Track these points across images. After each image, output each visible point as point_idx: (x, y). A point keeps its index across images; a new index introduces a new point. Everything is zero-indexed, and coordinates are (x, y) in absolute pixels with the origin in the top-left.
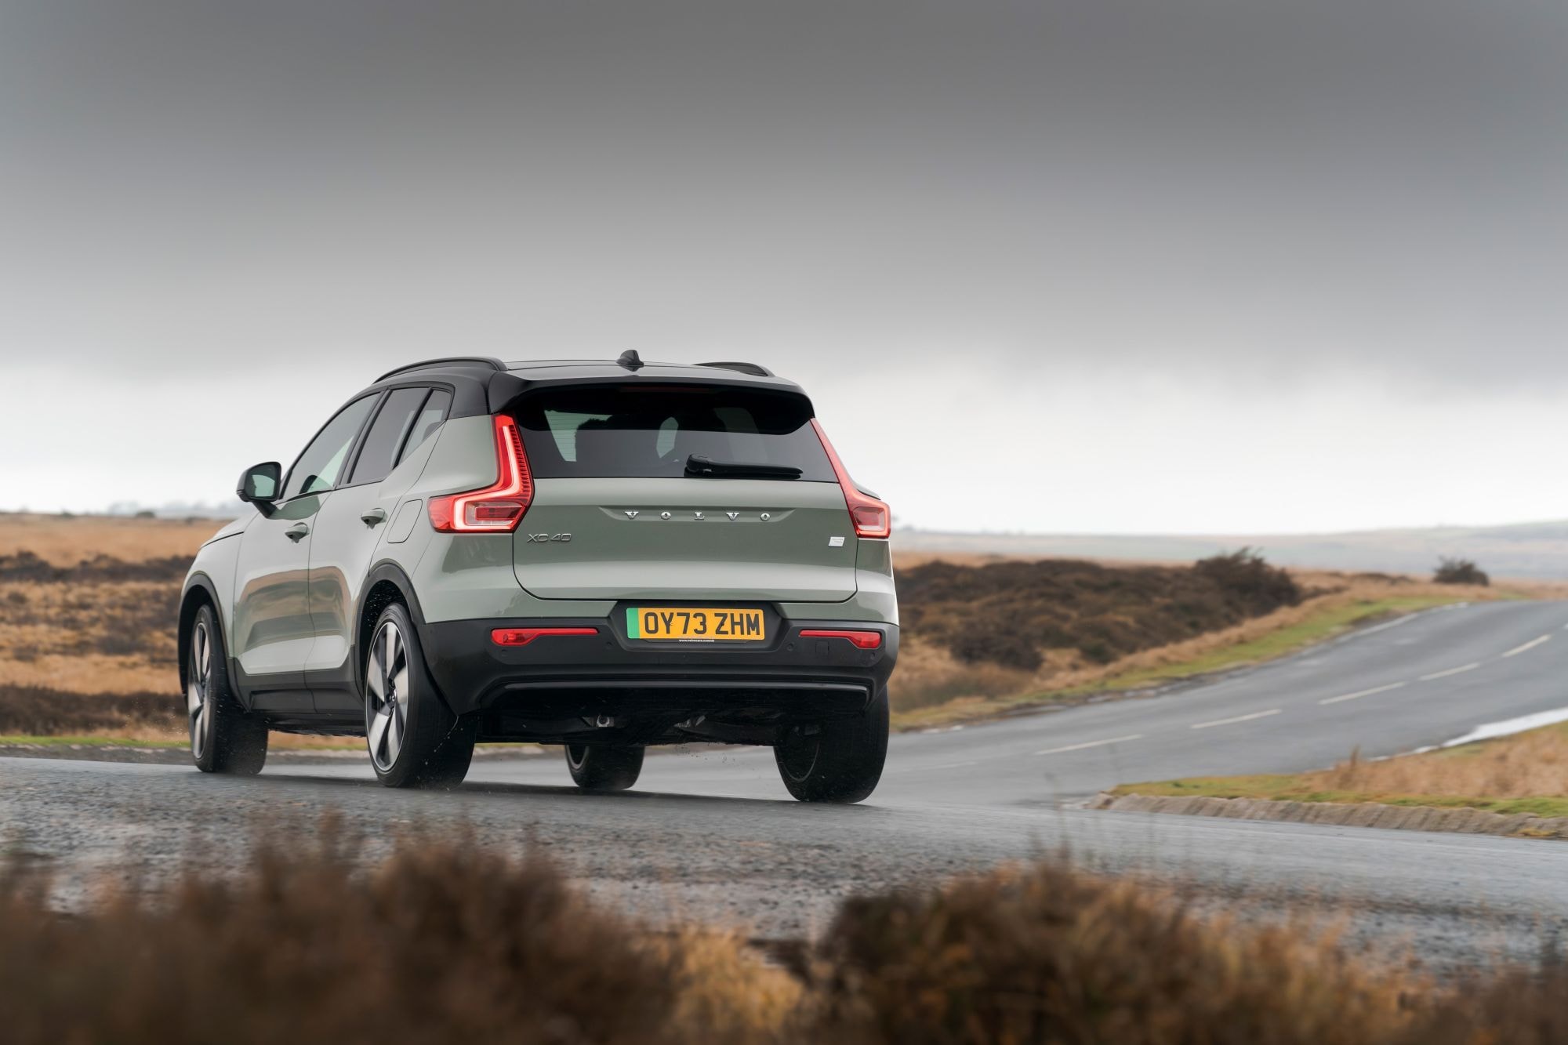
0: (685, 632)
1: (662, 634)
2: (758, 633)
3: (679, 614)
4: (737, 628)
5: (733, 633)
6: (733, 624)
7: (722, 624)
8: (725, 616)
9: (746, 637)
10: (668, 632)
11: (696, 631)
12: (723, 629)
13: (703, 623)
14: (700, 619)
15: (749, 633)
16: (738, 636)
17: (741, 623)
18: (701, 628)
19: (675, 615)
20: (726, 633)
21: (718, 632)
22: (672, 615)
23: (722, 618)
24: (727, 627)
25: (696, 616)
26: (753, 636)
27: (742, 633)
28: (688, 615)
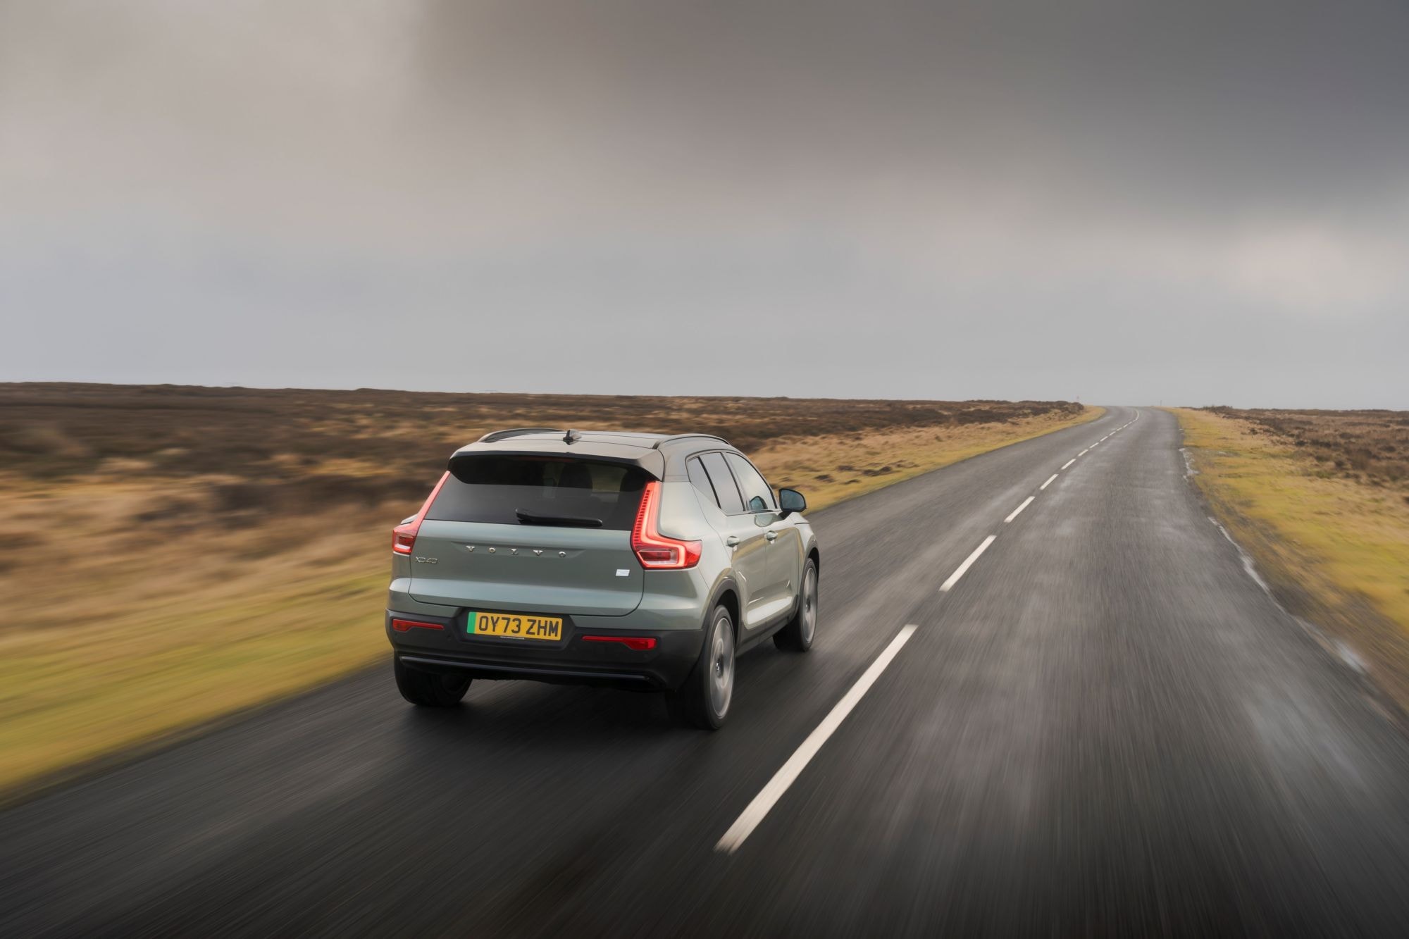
0: (505, 631)
1: (489, 632)
2: (556, 635)
3: (503, 619)
4: (542, 631)
5: (538, 634)
6: (540, 627)
7: (531, 627)
8: (534, 622)
9: (547, 637)
10: (494, 630)
11: (513, 631)
12: (532, 631)
13: (518, 626)
14: (517, 623)
15: (550, 635)
16: (541, 636)
17: (545, 628)
18: (516, 629)
19: (500, 619)
20: (533, 633)
21: (528, 632)
22: (498, 618)
23: (531, 623)
24: (535, 629)
25: (514, 620)
26: (553, 637)
27: (545, 634)
28: (509, 619)
